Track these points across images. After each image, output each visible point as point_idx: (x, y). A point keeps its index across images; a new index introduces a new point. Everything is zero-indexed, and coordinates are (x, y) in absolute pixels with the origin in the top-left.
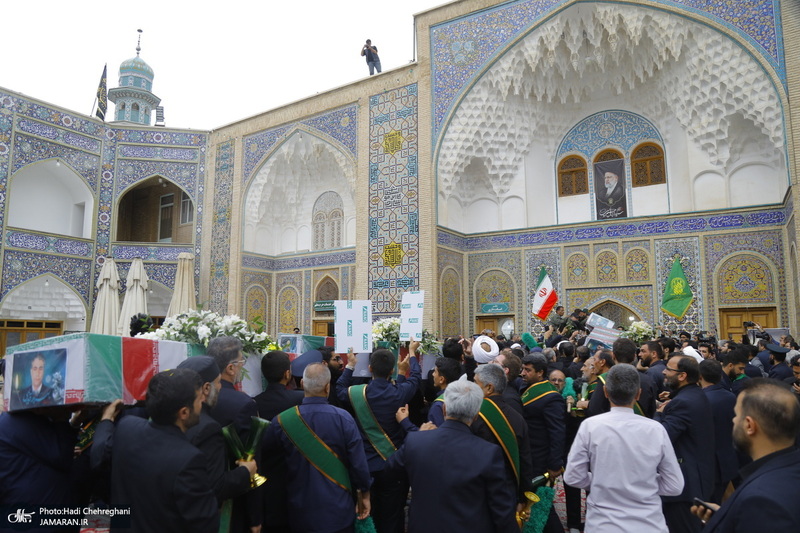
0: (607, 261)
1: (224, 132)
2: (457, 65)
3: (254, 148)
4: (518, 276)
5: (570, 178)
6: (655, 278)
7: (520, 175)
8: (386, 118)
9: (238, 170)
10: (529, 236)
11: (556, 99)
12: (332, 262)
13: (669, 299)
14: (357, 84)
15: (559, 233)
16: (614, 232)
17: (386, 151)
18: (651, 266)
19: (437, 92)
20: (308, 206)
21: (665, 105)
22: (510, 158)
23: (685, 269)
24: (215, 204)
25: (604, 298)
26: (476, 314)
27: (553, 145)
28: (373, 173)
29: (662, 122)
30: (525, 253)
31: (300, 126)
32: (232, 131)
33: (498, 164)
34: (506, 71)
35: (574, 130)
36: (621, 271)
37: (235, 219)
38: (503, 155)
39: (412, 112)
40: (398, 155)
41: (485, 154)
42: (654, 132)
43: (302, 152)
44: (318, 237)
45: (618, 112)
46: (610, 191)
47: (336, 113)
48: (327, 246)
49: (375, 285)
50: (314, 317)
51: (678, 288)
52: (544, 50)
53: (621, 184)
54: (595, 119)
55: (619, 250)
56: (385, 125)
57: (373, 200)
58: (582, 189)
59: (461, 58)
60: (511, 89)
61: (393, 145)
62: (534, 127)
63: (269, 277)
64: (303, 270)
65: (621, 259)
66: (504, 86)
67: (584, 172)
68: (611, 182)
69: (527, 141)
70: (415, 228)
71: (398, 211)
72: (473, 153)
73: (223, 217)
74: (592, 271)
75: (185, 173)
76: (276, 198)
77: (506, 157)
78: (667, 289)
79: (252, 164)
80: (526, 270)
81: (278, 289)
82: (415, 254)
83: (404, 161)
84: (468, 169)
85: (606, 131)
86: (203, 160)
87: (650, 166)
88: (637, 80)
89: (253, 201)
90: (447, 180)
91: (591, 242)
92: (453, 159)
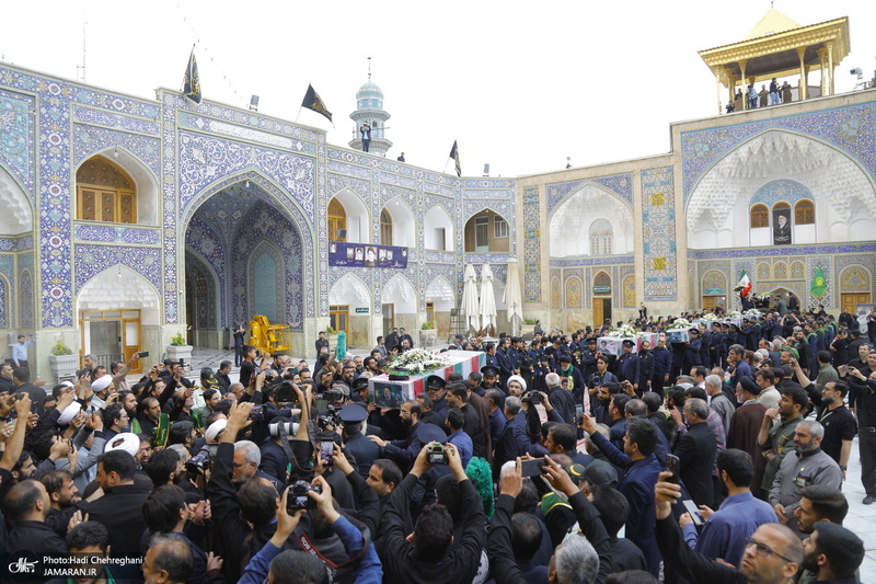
0: (780, 268)
1: (529, 180)
2: (699, 158)
3: (554, 192)
4: (729, 275)
5: (758, 217)
6: (808, 278)
7: (730, 218)
8: (653, 184)
9: (543, 205)
10: (735, 253)
11: (753, 174)
12: (606, 263)
13: (814, 288)
14: (632, 161)
15: (752, 252)
16: (785, 252)
17: (654, 204)
18: (805, 270)
19: (686, 172)
20: (586, 227)
21: (816, 182)
22: (725, 208)
23: (823, 273)
24: (525, 226)
25: (779, 287)
26: (703, 294)
27: (749, 199)
28: (645, 216)
29: (814, 189)
30: (733, 261)
31: (590, 182)
32: (535, 179)
33: (718, 212)
34: (728, 163)
35: (761, 190)
36: (789, 273)
37: (542, 237)
38: (721, 207)
39: (671, 182)
40: (661, 207)
41: (712, 207)
42: (808, 194)
43: (588, 196)
44: (594, 246)
45: (789, 181)
46: (782, 227)
47: (617, 178)
48: (601, 252)
49: (649, 280)
50: (593, 296)
51: (820, 282)
52: (751, 153)
53: (788, 223)
54: (774, 184)
55: (788, 261)
56: (653, 188)
57: (645, 232)
58: (765, 224)
59: (701, 154)
60: (730, 173)
61: (658, 201)
62: (739, 190)
63: (559, 270)
64: (584, 267)
65: (789, 266)
66: (726, 172)
67: (767, 215)
68: (783, 221)
69: (735, 198)
70: (674, 249)
71: (662, 240)
72: (706, 207)
73: (533, 235)
74: (772, 272)
75: (504, 206)
76: (567, 223)
77: (724, 208)
78: (813, 283)
79: (553, 203)
80: (733, 270)
81: (565, 279)
82: (674, 263)
83: (666, 211)
84: (702, 215)
85: (781, 192)
86: (513, 197)
87: (806, 213)
88: (802, 169)
89: (553, 226)
90: (691, 222)
91: (772, 257)
92: (694, 211)
